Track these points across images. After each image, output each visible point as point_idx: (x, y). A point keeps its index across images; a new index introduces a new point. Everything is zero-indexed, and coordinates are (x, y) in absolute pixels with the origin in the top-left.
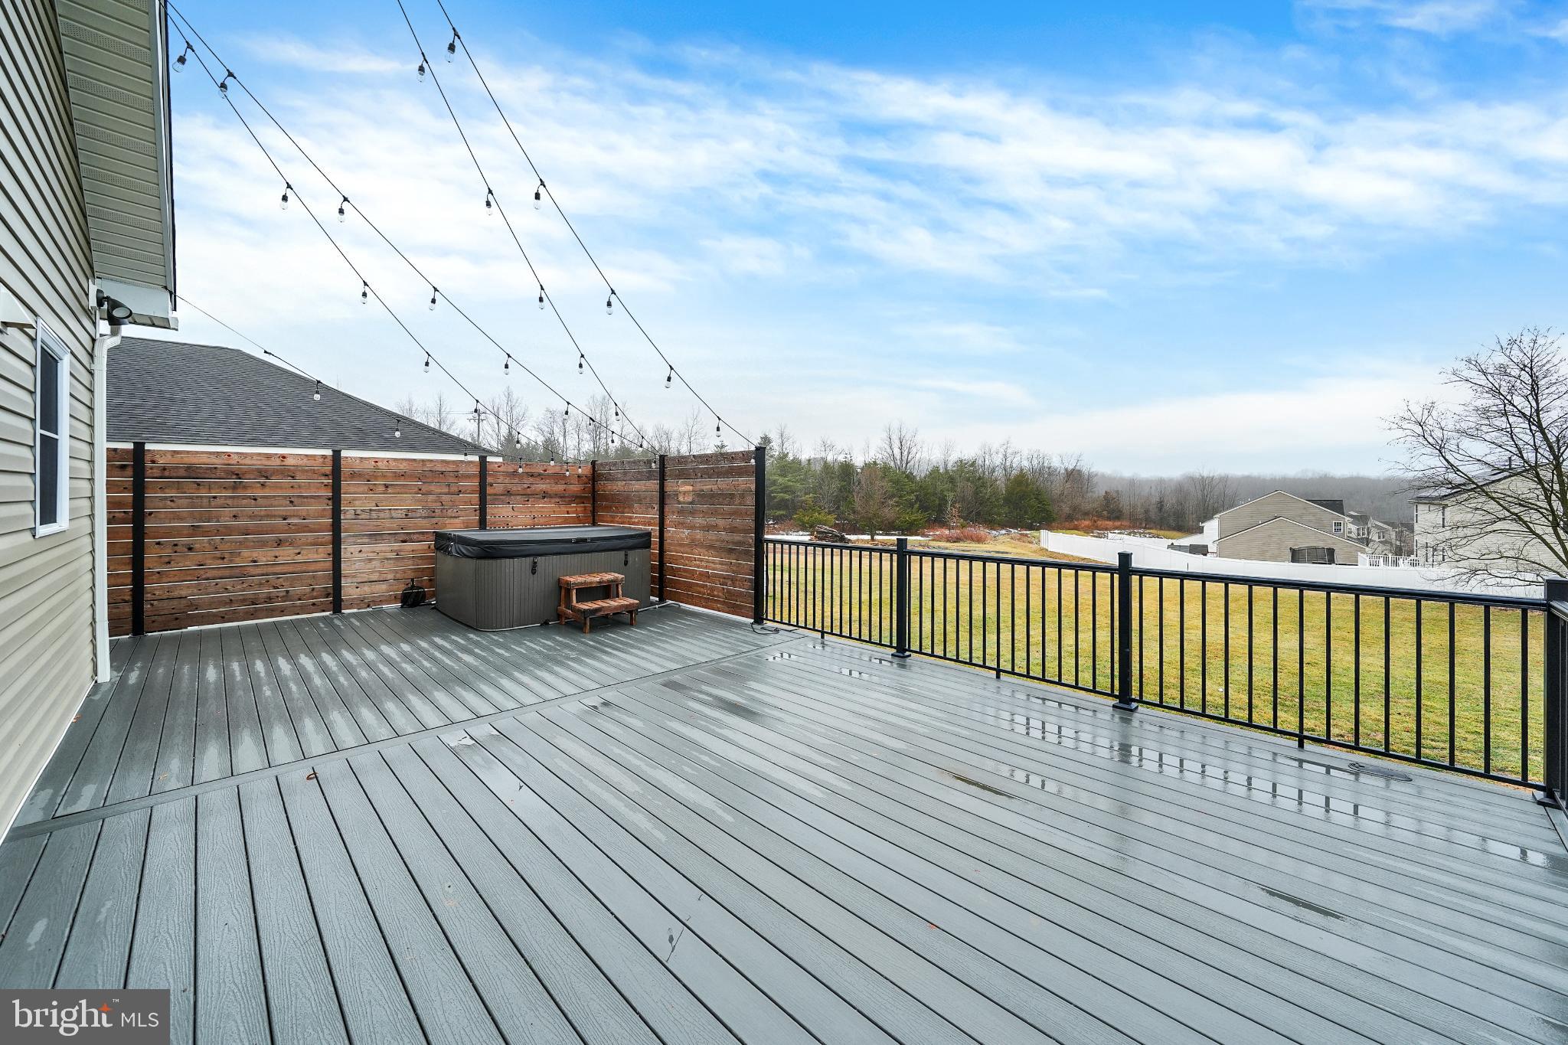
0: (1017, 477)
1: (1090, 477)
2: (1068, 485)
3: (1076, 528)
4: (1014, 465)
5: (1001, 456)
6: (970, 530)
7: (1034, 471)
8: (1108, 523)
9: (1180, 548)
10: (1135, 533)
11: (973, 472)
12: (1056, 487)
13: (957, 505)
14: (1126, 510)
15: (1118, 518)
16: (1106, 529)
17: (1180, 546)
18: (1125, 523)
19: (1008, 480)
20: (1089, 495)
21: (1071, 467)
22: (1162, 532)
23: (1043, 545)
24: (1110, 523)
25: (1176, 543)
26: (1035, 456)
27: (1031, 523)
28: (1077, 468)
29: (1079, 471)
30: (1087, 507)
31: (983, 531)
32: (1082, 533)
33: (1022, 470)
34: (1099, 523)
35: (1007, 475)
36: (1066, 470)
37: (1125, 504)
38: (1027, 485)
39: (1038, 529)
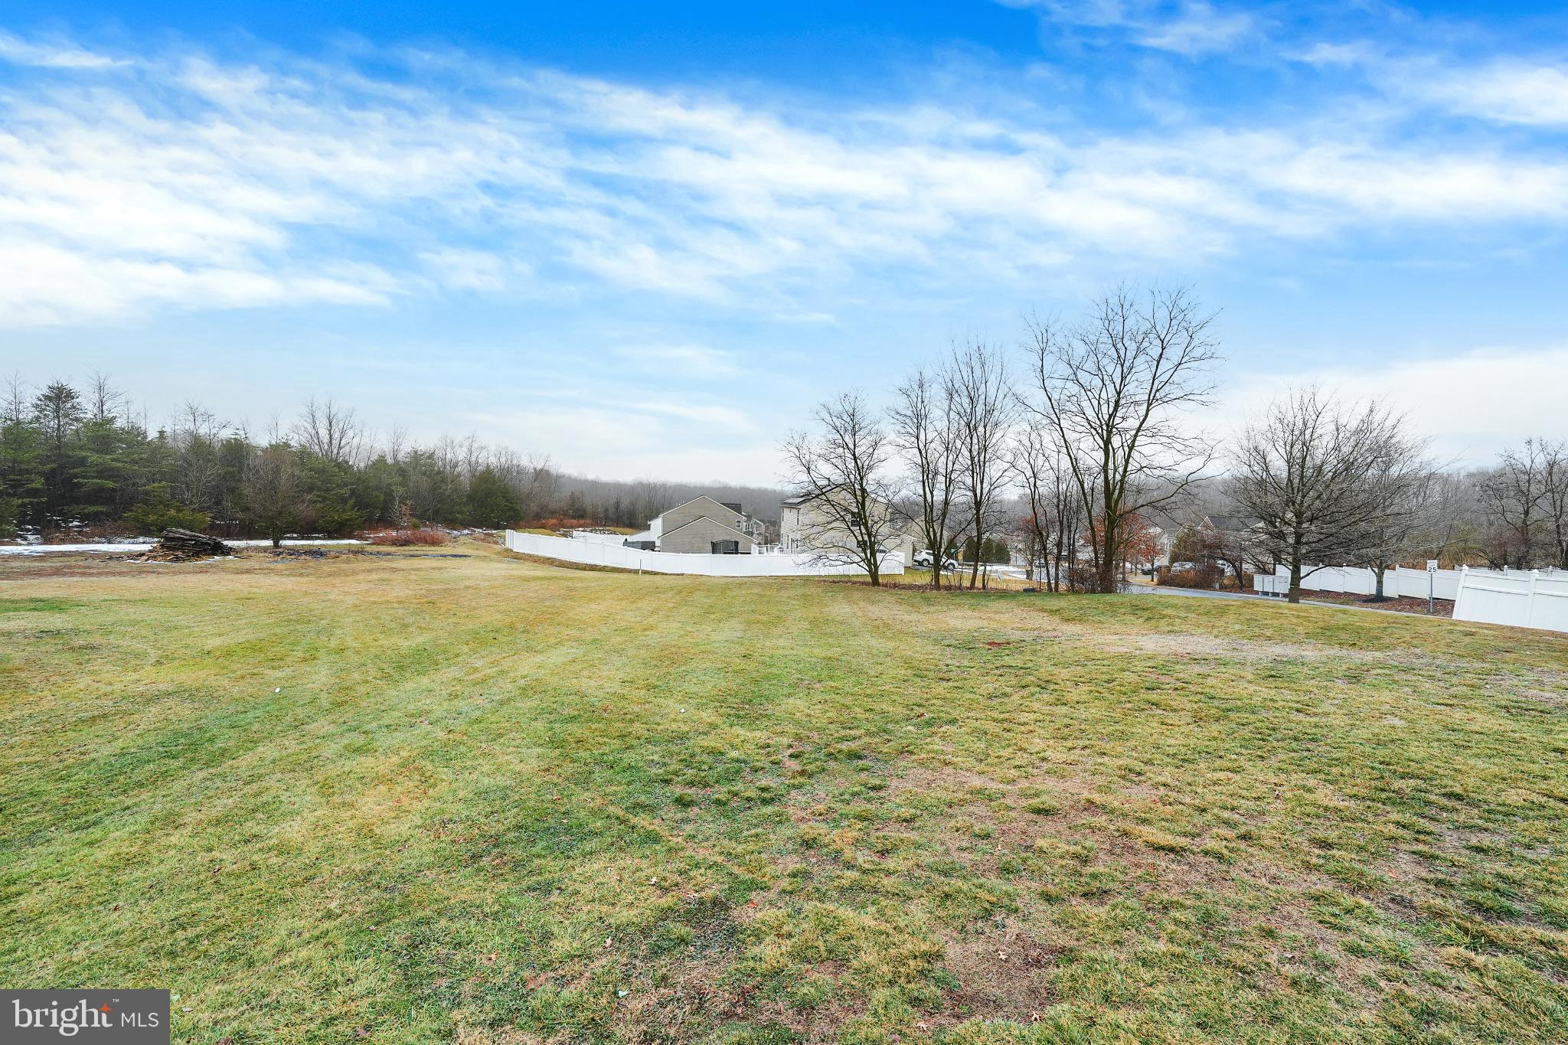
0: (482, 473)
1: (559, 477)
2: (536, 484)
3: (543, 527)
4: (480, 461)
5: (465, 449)
6: (427, 531)
7: (501, 469)
8: (573, 521)
9: (633, 545)
10: (596, 530)
11: (432, 465)
12: (525, 487)
13: (409, 502)
14: (589, 509)
15: (582, 517)
16: (572, 527)
17: (633, 543)
18: (589, 521)
19: (474, 476)
20: (557, 494)
21: (539, 467)
22: (618, 529)
23: (508, 545)
24: (574, 522)
25: (630, 539)
26: (503, 452)
27: (498, 522)
28: (546, 468)
29: (547, 473)
30: (553, 506)
31: (441, 531)
32: (550, 532)
33: (488, 466)
34: (565, 521)
35: (472, 472)
36: (535, 469)
37: (588, 502)
38: (494, 482)
39: (504, 529)
